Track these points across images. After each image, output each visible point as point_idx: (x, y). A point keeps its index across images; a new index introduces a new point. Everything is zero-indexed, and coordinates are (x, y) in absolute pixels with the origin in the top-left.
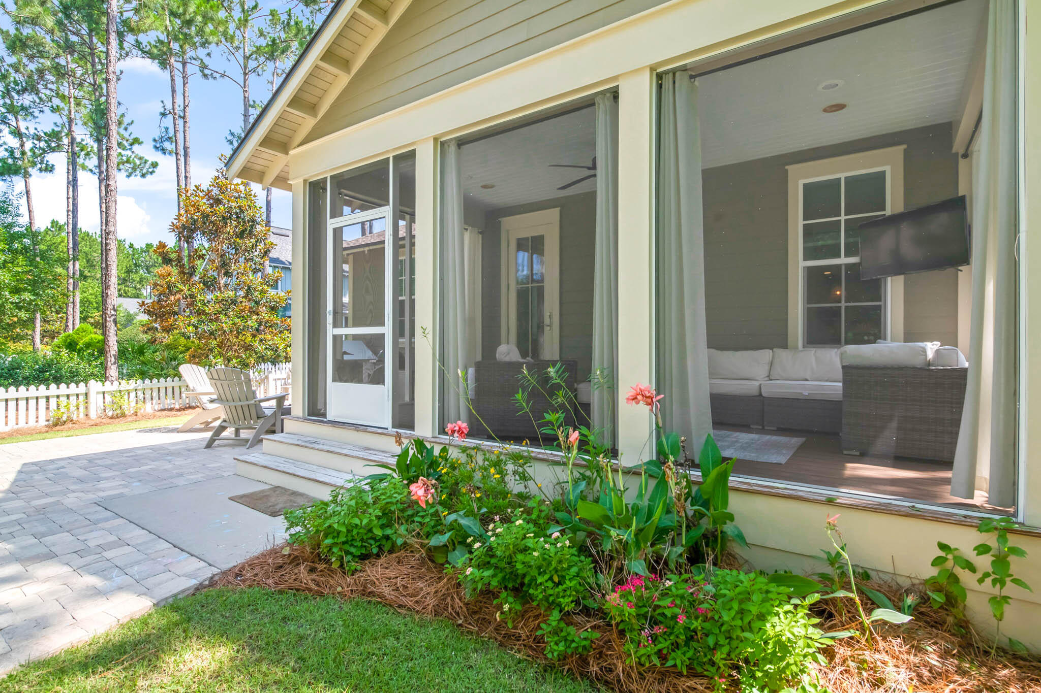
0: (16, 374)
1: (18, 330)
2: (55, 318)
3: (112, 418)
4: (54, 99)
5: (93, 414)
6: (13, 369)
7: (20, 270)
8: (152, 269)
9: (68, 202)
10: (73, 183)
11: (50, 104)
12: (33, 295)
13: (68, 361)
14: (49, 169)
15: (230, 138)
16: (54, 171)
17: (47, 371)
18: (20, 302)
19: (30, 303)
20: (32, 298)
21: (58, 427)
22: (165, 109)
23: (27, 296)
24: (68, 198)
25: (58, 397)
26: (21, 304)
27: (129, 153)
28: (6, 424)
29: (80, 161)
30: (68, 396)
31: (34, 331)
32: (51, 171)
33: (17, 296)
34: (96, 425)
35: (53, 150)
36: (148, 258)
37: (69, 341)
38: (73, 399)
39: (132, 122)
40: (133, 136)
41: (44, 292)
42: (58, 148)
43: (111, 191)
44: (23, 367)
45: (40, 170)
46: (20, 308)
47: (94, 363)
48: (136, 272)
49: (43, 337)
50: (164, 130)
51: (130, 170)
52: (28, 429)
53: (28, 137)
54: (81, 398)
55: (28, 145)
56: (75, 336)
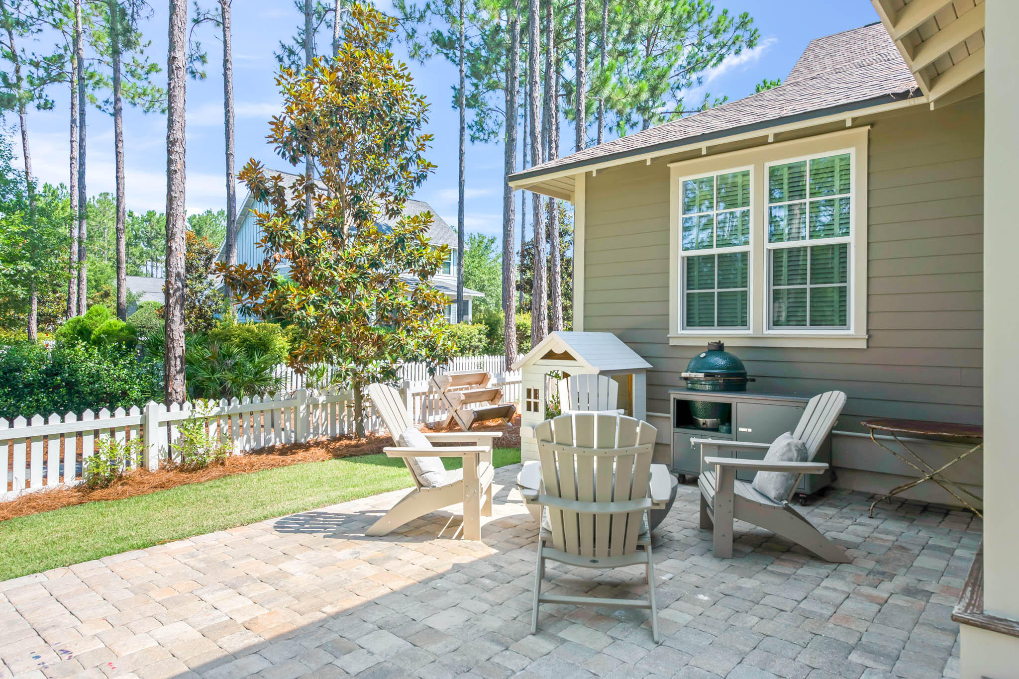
0: (14, 378)
1: (12, 312)
2: (51, 298)
3: (182, 469)
4: (55, 12)
5: (154, 464)
6: (11, 371)
7: (16, 229)
8: (153, 242)
9: (72, 147)
10: (79, 122)
11: (50, 19)
12: (32, 265)
13: (86, 359)
14: (47, 106)
15: (280, 52)
16: (54, 108)
17: (57, 375)
18: (15, 275)
19: (28, 277)
20: (32, 268)
21: (97, 493)
22: (199, 14)
23: (25, 266)
24: (72, 142)
25: (96, 433)
26: (17, 277)
27: (144, 83)
28: (10, 485)
29: (88, 91)
30: (112, 432)
31: (30, 315)
32: (51, 108)
33: (12, 266)
34: (162, 486)
35: (53, 80)
36: (149, 229)
37: (78, 328)
38: (120, 436)
39: (150, 42)
40: (150, 62)
41: (46, 261)
42: (59, 78)
43: (177, 68)
44: (24, 368)
45: (39, 107)
46: (15, 283)
47: (122, 362)
48: (136, 245)
49: (38, 322)
50: (194, 45)
51: (147, 105)
52: (48, 495)
53: (24, 62)
54: (134, 435)
55: (25, 71)
56: (87, 322)
